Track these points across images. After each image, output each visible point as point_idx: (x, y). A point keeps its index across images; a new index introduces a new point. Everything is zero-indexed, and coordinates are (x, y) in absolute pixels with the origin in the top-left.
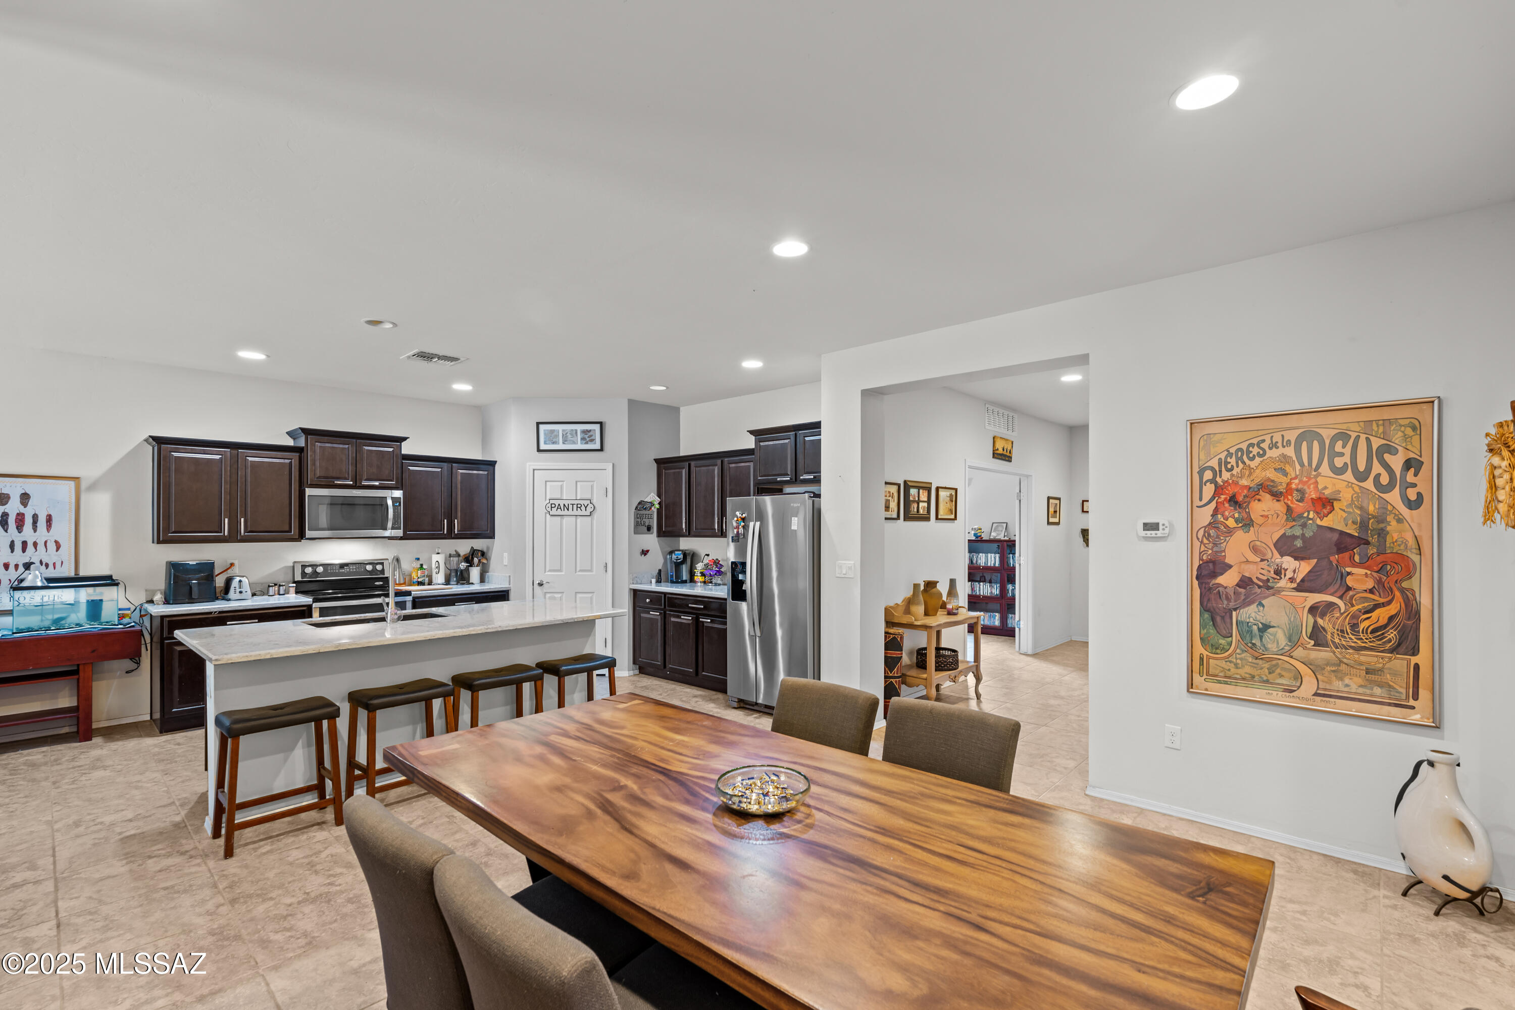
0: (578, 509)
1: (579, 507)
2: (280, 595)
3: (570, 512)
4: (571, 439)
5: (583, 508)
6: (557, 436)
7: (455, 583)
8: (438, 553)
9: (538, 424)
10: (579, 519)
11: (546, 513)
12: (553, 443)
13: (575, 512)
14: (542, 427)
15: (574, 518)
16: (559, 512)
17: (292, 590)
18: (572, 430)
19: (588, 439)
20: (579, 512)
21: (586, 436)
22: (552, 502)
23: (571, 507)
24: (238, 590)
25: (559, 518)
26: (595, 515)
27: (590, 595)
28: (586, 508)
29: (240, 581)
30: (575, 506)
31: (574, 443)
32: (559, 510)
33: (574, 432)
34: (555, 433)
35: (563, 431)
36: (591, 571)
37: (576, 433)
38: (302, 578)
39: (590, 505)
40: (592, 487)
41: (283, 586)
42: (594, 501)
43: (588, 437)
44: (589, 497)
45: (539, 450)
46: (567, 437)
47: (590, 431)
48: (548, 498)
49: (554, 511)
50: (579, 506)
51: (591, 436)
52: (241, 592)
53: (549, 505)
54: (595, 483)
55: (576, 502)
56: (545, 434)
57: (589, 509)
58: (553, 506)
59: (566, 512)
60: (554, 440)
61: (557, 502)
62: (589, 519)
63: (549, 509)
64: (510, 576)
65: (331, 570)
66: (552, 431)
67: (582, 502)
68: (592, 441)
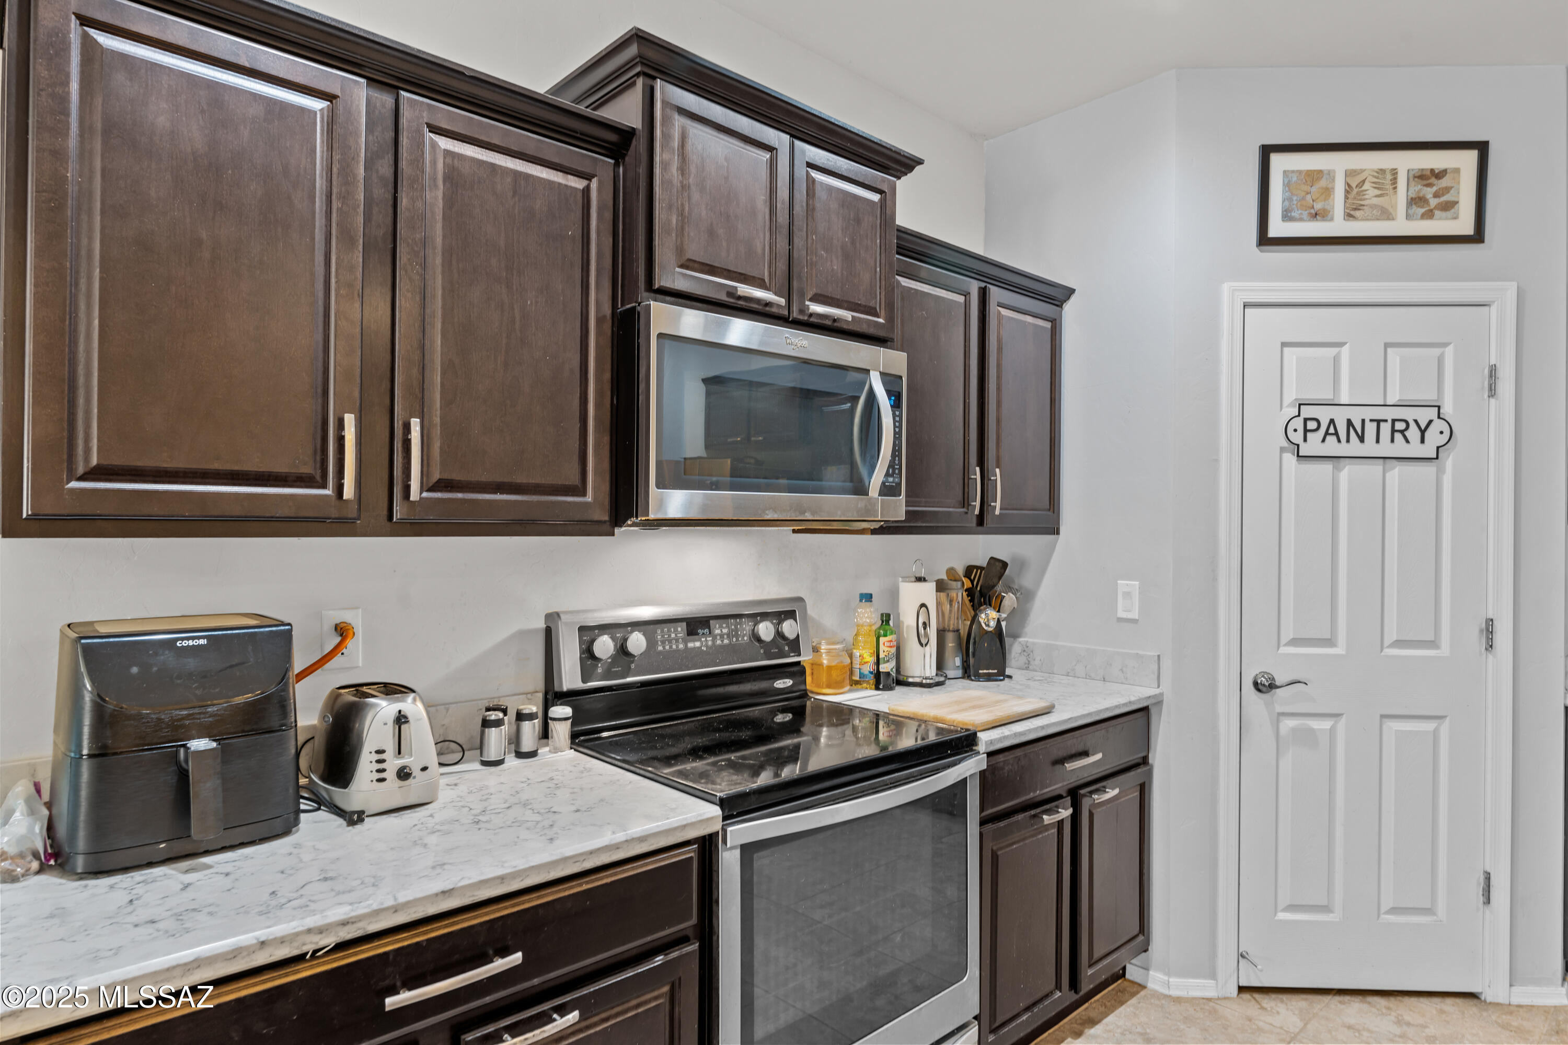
0: (1398, 436)
1: (1399, 430)
2: (520, 755)
3: (1369, 448)
4: (1375, 201)
5: (1413, 433)
6: (1328, 192)
7: (959, 673)
8: (920, 579)
9: (1266, 151)
10: (1396, 472)
11: (1282, 450)
12: (1315, 216)
13: (1386, 448)
14: (1278, 162)
15: (1376, 468)
16: (1332, 447)
17: (561, 731)
18: (1382, 171)
19: (1433, 202)
20: (1399, 448)
21: (1429, 192)
22: (1307, 412)
23: (1371, 428)
24: (393, 764)
25: (1328, 467)
26: (1449, 461)
27: (1430, 726)
28: (1423, 432)
29: (401, 719)
30: (1386, 428)
31: (1386, 215)
32: (1331, 439)
33: (1389, 176)
34: (1323, 183)
35: (1349, 174)
36: (1433, 644)
37: (1394, 181)
38: (584, 681)
39: (1438, 425)
40: (1440, 361)
41: (531, 717)
42: (1447, 410)
43: (1436, 195)
44: (1430, 396)
45: (1264, 240)
46: (1361, 194)
47: (1439, 175)
48: (1291, 395)
49: (1313, 445)
50: (1400, 426)
51: (1447, 190)
52: (404, 774)
53: (1298, 423)
54: (1449, 352)
55: (1389, 414)
56: (1287, 185)
57: (1434, 438)
58: (1312, 425)
59: (1355, 447)
60: (1318, 206)
61: (1324, 415)
62: (1429, 470)
63: (1297, 438)
64: (1159, 656)
65: (663, 642)
66: (1313, 176)
67: (1409, 414)
68: (1449, 206)
